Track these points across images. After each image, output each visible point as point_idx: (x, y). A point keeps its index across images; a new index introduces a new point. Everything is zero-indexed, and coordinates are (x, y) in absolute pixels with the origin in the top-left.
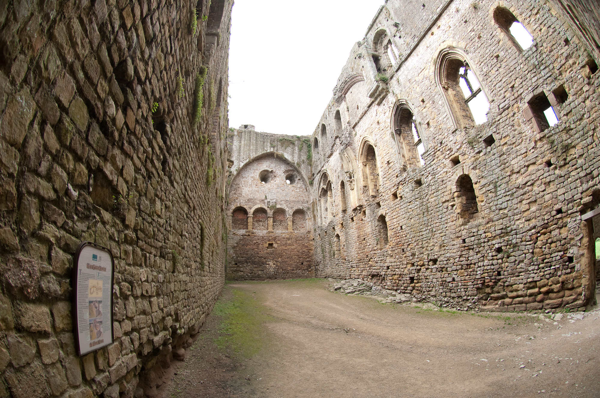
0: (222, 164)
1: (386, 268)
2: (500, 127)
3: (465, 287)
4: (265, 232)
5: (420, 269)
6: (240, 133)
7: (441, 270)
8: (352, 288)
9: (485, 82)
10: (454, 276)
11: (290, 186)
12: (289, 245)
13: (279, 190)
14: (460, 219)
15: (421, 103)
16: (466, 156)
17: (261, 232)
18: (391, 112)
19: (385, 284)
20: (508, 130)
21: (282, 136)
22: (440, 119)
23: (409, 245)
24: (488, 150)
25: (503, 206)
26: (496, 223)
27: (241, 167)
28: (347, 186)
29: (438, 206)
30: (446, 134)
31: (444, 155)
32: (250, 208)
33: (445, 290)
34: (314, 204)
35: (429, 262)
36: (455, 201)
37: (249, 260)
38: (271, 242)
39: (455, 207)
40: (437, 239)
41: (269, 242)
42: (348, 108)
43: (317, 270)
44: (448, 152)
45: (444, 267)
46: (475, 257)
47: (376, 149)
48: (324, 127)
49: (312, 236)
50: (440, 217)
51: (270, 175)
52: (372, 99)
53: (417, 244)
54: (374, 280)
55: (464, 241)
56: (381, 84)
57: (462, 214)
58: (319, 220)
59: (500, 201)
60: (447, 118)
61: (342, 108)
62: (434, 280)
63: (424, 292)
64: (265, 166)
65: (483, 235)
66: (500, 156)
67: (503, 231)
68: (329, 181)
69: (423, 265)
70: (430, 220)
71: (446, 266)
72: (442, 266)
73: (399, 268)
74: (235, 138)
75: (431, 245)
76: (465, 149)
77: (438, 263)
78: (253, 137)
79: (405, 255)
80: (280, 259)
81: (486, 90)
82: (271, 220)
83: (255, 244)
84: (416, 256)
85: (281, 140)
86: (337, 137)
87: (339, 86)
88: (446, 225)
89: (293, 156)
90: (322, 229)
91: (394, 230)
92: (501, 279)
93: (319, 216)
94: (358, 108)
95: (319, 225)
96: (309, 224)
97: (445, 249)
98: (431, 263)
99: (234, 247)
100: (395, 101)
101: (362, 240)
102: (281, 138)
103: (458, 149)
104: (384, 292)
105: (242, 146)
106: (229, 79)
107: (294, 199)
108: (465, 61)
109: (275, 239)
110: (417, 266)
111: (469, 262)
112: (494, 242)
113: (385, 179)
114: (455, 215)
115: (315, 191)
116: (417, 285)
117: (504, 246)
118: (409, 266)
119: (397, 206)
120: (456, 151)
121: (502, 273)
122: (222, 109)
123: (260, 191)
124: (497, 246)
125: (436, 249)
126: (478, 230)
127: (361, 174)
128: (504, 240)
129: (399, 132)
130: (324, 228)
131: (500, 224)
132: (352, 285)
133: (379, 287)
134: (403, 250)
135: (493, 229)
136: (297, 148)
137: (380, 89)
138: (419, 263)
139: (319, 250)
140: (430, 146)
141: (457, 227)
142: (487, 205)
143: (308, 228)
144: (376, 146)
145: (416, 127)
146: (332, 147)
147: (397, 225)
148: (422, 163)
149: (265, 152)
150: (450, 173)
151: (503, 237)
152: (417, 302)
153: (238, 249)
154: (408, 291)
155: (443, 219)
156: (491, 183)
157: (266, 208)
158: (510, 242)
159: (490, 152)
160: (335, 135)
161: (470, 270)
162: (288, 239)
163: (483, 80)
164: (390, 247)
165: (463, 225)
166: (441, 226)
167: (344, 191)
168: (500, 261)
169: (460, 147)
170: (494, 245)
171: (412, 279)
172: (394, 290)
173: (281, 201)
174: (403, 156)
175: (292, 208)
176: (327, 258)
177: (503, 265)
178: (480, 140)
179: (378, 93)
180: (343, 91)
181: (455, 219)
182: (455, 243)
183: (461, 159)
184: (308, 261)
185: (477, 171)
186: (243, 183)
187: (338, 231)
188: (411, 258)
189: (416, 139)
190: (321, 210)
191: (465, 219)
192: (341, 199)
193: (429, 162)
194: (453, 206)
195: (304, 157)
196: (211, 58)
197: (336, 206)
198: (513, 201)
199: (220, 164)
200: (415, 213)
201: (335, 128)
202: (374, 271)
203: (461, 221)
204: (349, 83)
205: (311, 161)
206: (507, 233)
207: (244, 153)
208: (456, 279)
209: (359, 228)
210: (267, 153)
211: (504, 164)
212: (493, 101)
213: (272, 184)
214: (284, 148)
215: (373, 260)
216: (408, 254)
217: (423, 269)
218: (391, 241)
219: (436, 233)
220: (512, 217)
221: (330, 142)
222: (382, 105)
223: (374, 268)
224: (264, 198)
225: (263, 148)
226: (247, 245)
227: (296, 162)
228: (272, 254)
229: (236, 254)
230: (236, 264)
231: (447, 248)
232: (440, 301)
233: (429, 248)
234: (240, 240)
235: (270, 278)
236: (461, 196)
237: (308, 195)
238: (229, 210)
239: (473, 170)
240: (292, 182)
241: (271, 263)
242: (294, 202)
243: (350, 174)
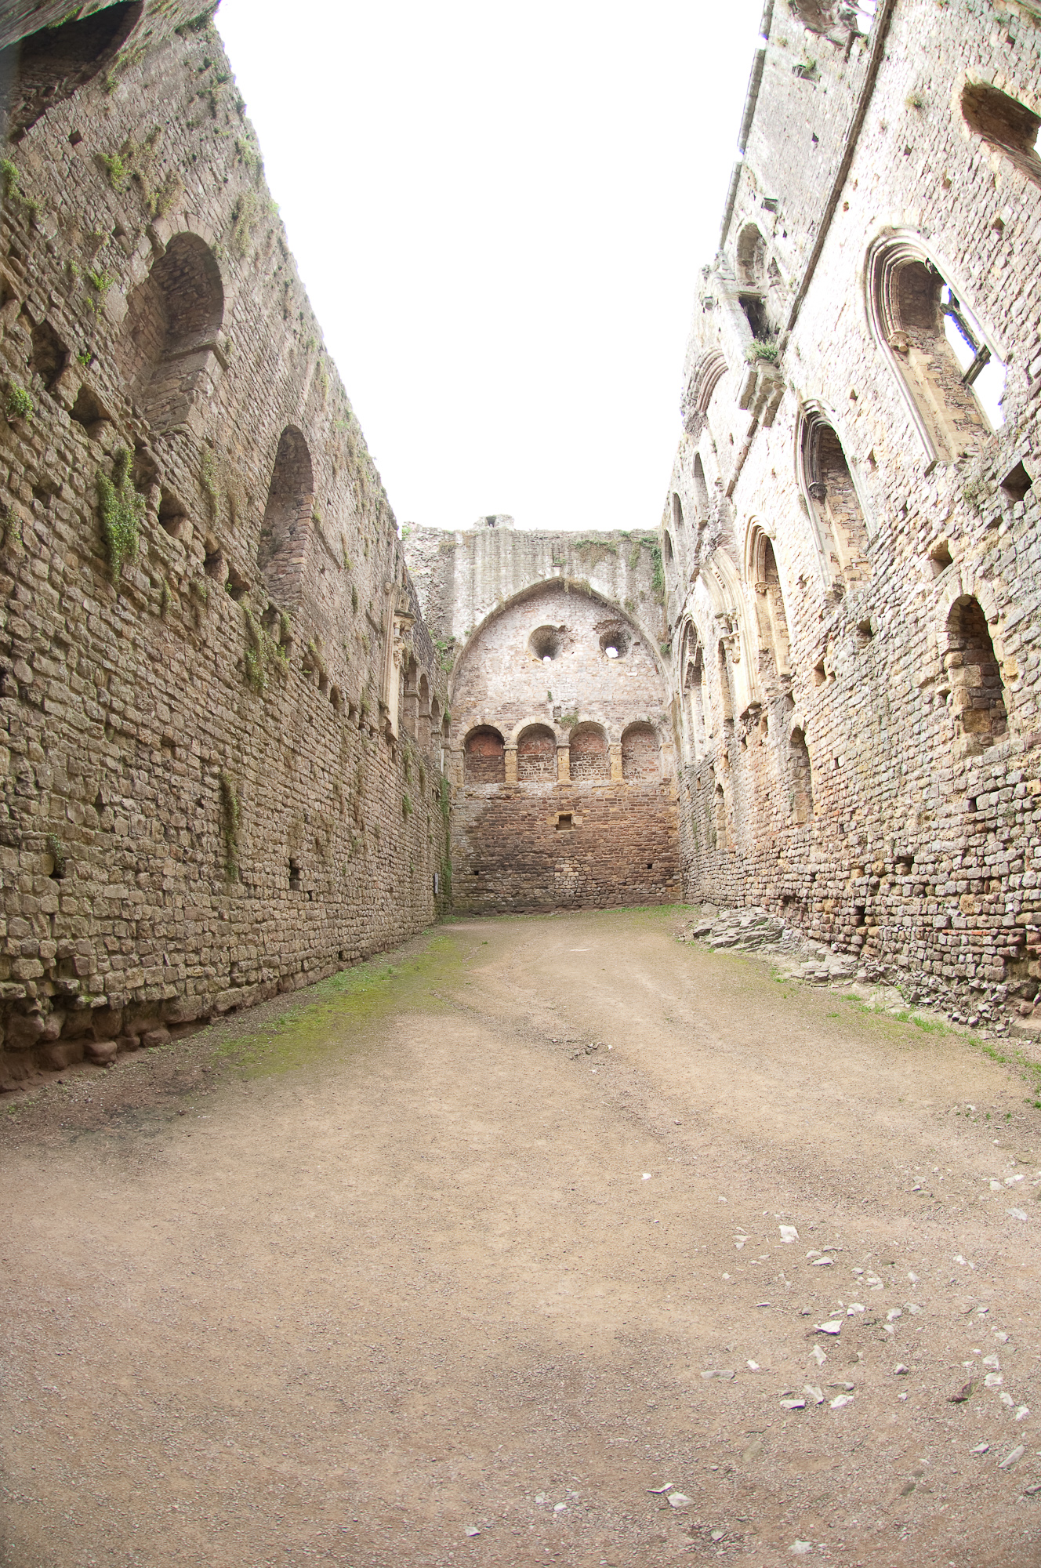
1: (809, 878)
3: (976, 949)
4: (552, 785)
5: (876, 886)
6: (471, 538)
7: (923, 890)
8: (733, 932)
10: (950, 911)
11: (612, 663)
12: (615, 817)
13: (584, 674)
14: (963, 735)
15: (852, 403)
16: (965, 540)
17: (539, 786)
19: (807, 924)
21: (582, 532)
22: (898, 438)
23: (853, 812)
24: (1017, 514)
27: (478, 623)
29: (911, 697)
30: (912, 481)
31: (914, 544)
32: (510, 727)
33: (929, 951)
34: (675, 706)
35: (895, 863)
36: (947, 679)
37: (509, 862)
38: (565, 813)
39: (950, 696)
40: (913, 796)
41: (559, 813)
42: (714, 445)
43: (685, 882)
44: (922, 534)
45: (928, 883)
46: (1000, 856)
47: (775, 547)
48: (677, 502)
49: (673, 791)
50: (916, 729)
51: (560, 637)
52: (752, 413)
53: (870, 812)
54: (788, 912)
55: (973, 804)
56: (760, 368)
57: (969, 718)
58: (688, 747)
60: (909, 433)
61: (704, 445)
62: (907, 920)
63: (886, 953)
64: (544, 617)
65: (1020, 787)
68: (700, 643)
69: (884, 873)
70: (895, 738)
71: (934, 879)
72: (924, 879)
73: (834, 879)
74: (460, 553)
75: (899, 812)
76: (960, 520)
77: (915, 868)
78: (506, 545)
80: (589, 857)
82: (565, 755)
83: (524, 818)
84: (869, 846)
85: (579, 546)
86: (703, 525)
88: (930, 754)
89: (614, 583)
90: (692, 774)
91: (822, 770)
93: (686, 736)
94: (732, 442)
95: (688, 760)
96: (666, 762)
97: (929, 829)
98: (899, 868)
99: (470, 831)
100: (797, 409)
101: (763, 797)
102: (579, 540)
103: (944, 522)
104: (805, 945)
105: (479, 570)
107: (625, 697)
109: (576, 803)
110: (871, 874)
111: (984, 872)
113: (799, 628)
114: (949, 722)
115: (674, 673)
116: (872, 931)
118: (854, 873)
119: (826, 702)
120: (940, 526)
123: (533, 682)
125: (911, 824)
126: (1007, 772)
129: (818, 493)
130: (696, 768)
132: (738, 924)
133: (798, 932)
134: (842, 826)
136: (622, 563)
137: (760, 380)
138: (874, 867)
139: (689, 827)
140: (880, 521)
141: (955, 761)
142: (1026, 689)
143: (664, 771)
144: (775, 539)
147: (828, 756)
149: (539, 580)
150: (932, 597)
152: (866, 980)
153: (479, 834)
154: (853, 948)
155: (923, 736)
156: (1031, 616)
157: (550, 724)
159: (1021, 518)
160: (699, 520)
161: (988, 898)
162: (612, 802)
164: (817, 818)
165: (969, 752)
166: (920, 758)
169: (949, 514)
171: (861, 913)
172: (824, 941)
173: (590, 704)
174: (834, 559)
175: (619, 719)
176: (703, 850)
178: (994, 484)
179: (758, 393)
180: (699, 402)
181: (950, 735)
182: (950, 808)
183: (952, 550)
184: (664, 860)
185: (996, 582)
186: (488, 664)
187: (719, 779)
188: (858, 850)
190: (690, 721)
191: (978, 733)
192: (721, 690)
194: (944, 694)
195: (644, 585)
197: (714, 708)
200: (863, 718)
201: (696, 501)
202: (787, 885)
203: (965, 740)
205: (662, 593)
207: (483, 589)
208: (956, 922)
209: (756, 767)
210: (544, 582)
213: (565, 662)
214: (588, 565)
215: (785, 854)
216: (853, 839)
217: (884, 884)
218: (818, 801)
219: (908, 777)
221: (692, 538)
222: (776, 425)
223: (788, 876)
224: (544, 698)
225: (535, 571)
226: (504, 822)
227: (622, 600)
228: (568, 842)
229: (475, 847)
230: (476, 873)
231: (934, 825)
232: (918, 985)
233: (896, 824)
234: (486, 810)
235: (565, 906)
236: (963, 664)
237: (662, 684)
238: (455, 736)
239: (984, 580)
240: (621, 649)
241: (567, 868)
242: (625, 703)
243: (727, 620)
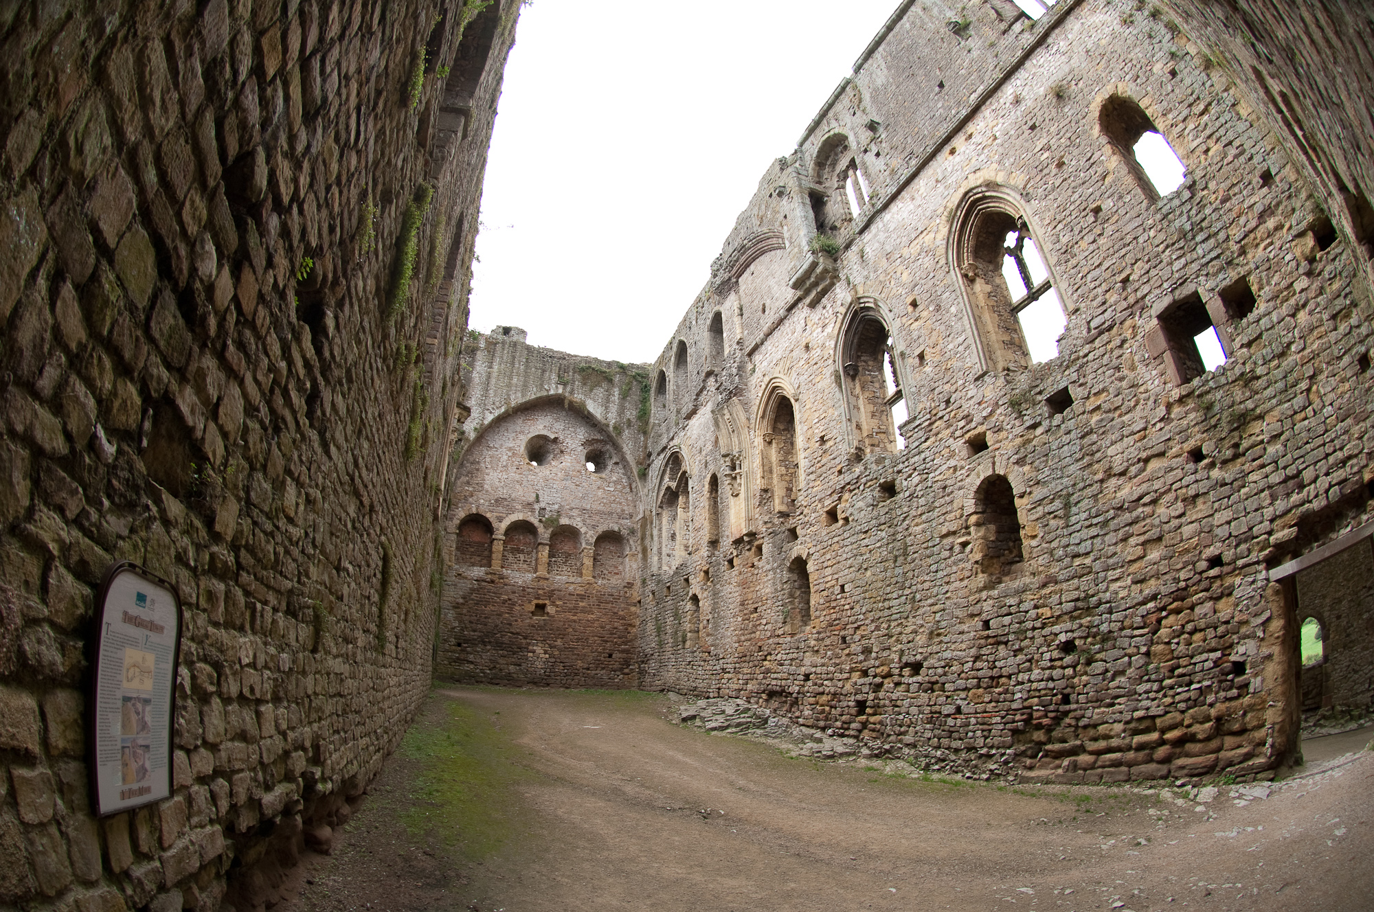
0: (445, 412)
1: (802, 677)
2: (1088, 369)
3: (985, 727)
4: (530, 576)
5: (881, 684)
6: (492, 343)
7: (931, 687)
8: (721, 718)
9: (1063, 268)
10: (959, 702)
11: (594, 477)
12: (584, 611)
13: (568, 483)
14: (980, 575)
15: (910, 309)
16: (1003, 434)
17: (520, 576)
18: (838, 325)
19: (797, 714)
20: (1106, 379)
21: (587, 360)
22: (950, 346)
23: (858, 628)
24: (1055, 423)
25: (1082, 549)
26: (1064, 586)
27: (486, 422)
28: (725, 487)
29: (931, 544)
30: (961, 382)
31: (951, 429)
32: (500, 520)
33: (937, 732)
34: (645, 522)
35: (902, 668)
36: (969, 534)
37: (489, 638)
38: (541, 602)
39: (970, 547)
40: (925, 618)
41: (536, 601)
42: (741, 309)
43: (642, 672)
44: (962, 423)
45: (937, 682)
46: (1011, 660)
47: (796, 406)
48: (682, 348)
49: (635, 594)
50: (934, 568)
51: (552, 447)
52: (799, 293)
53: (877, 628)
54: (774, 704)
55: (986, 624)
56: (821, 260)
57: (986, 563)
58: (656, 558)
59: (1075, 538)
60: (965, 344)
61: (729, 307)
62: (914, 710)
63: (889, 735)
64: (541, 427)
65: (1033, 613)
66: (1083, 437)
67: (1080, 604)
68: (685, 472)
69: (889, 675)
70: (910, 574)
71: (943, 679)
72: (934, 679)
73: (831, 679)
74: (480, 355)
75: (909, 630)
76: (1001, 418)
77: (923, 671)
78: (521, 357)
79: (847, 651)
80: (559, 642)
81: (1063, 285)
82: (545, 552)
83: (505, 602)
84: (874, 655)
85: (583, 370)
86: (709, 374)
87: (726, 257)
88: (946, 588)
89: (607, 408)
90: (659, 581)
91: (825, 593)
92: (1070, 711)
93: (655, 549)
94: (764, 311)
95: (655, 570)
96: (630, 567)
97: (941, 642)
98: (906, 671)
99: (456, 606)
100: (849, 300)
101: (750, 610)
102: (583, 364)
103: (985, 418)
104: (796, 731)
105: (495, 375)
106: (481, 218)
107: (601, 508)
108: (1021, 217)
109: (551, 594)
110: (875, 677)
111: (995, 672)
112: (1056, 628)
113: (812, 477)
114: (968, 565)
115: (650, 493)
116: (872, 719)
117: (1080, 638)
118: (856, 675)
119: (836, 539)
120: (981, 420)
121: (1073, 697)
122: (457, 285)
123: (525, 483)
124: (1063, 638)
125: (921, 639)
126: (1021, 602)
127: (757, 461)
128: (1081, 626)
129: (852, 372)
130: (665, 578)
131: (1070, 591)
132: (723, 712)
133: (785, 721)
134: (844, 638)
135: (1055, 599)
136: (616, 392)
137: (819, 270)
138: (878, 670)
139: (650, 627)
140: (921, 406)
141: (971, 594)
142: (1044, 545)
143: (628, 575)
144: (797, 400)
145: (892, 363)
146: (698, 395)
147: (834, 582)
148: (900, 443)
149: (545, 393)
150: (963, 471)
151: (1079, 617)
152: (870, 757)
153: (465, 611)
154: (852, 733)
155: (940, 574)
156: (1057, 495)
157: (535, 522)
158: (1095, 630)
159: (1059, 426)
160: (706, 369)
161: (997, 690)
162: (582, 597)
163: (1059, 263)
164: (814, 631)
165: (985, 588)
166: (935, 590)
167: (716, 498)
168: (1069, 671)
169: (992, 413)
170: (1056, 635)
171: (861, 706)
172: (818, 728)
173: (571, 509)
174: (858, 427)
175: (594, 527)
176: (668, 647)
177: (1076, 680)
178: (1039, 398)
179: (812, 279)
180: (735, 269)
181: (967, 574)
182: (965, 627)
183: (990, 439)
184: (623, 651)
185: (1027, 468)
186: (488, 460)
187: (695, 588)
188: (861, 657)
189: (891, 389)
190: (660, 536)
191: (991, 574)
192: (707, 516)
193: (917, 443)
194: (964, 545)
195: (631, 414)
196: (446, 166)
197: (697, 530)
198: (1107, 538)
199: (440, 412)
200: (876, 556)
201: (707, 351)
202: (774, 682)
203: (982, 579)
204: (749, 252)
205: (647, 423)
206: (1088, 610)
207: (495, 391)
208: (964, 709)
209: (744, 584)
210: (548, 397)
211: (1090, 455)
212: (1077, 310)
213: (555, 470)
214: (587, 388)
215: (773, 657)
216: (856, 648)
217: (888, 684)
218: (817, 617)
219: (921, 604)
220: (1102, 575)
221: (694, 381)
222: (819, 307)
223: (775, 676)
224: (532, 498)
225: (542, 385)
226: (487, 603)
227: (612, 423)
228: (542, 628)
229: (460, 622)
230: (459, 645)
231: (946, 639)
232: (926, 756)
233: (904, 639)
234: (472, 590)
235: (535, 683)
236: (984, 524)
237: (634, 501)
238: (451, 519)
239: (1016, 467)
240: (600, 467)
241: (539, 650)
242: (599, 513)
243: (732, 460)
